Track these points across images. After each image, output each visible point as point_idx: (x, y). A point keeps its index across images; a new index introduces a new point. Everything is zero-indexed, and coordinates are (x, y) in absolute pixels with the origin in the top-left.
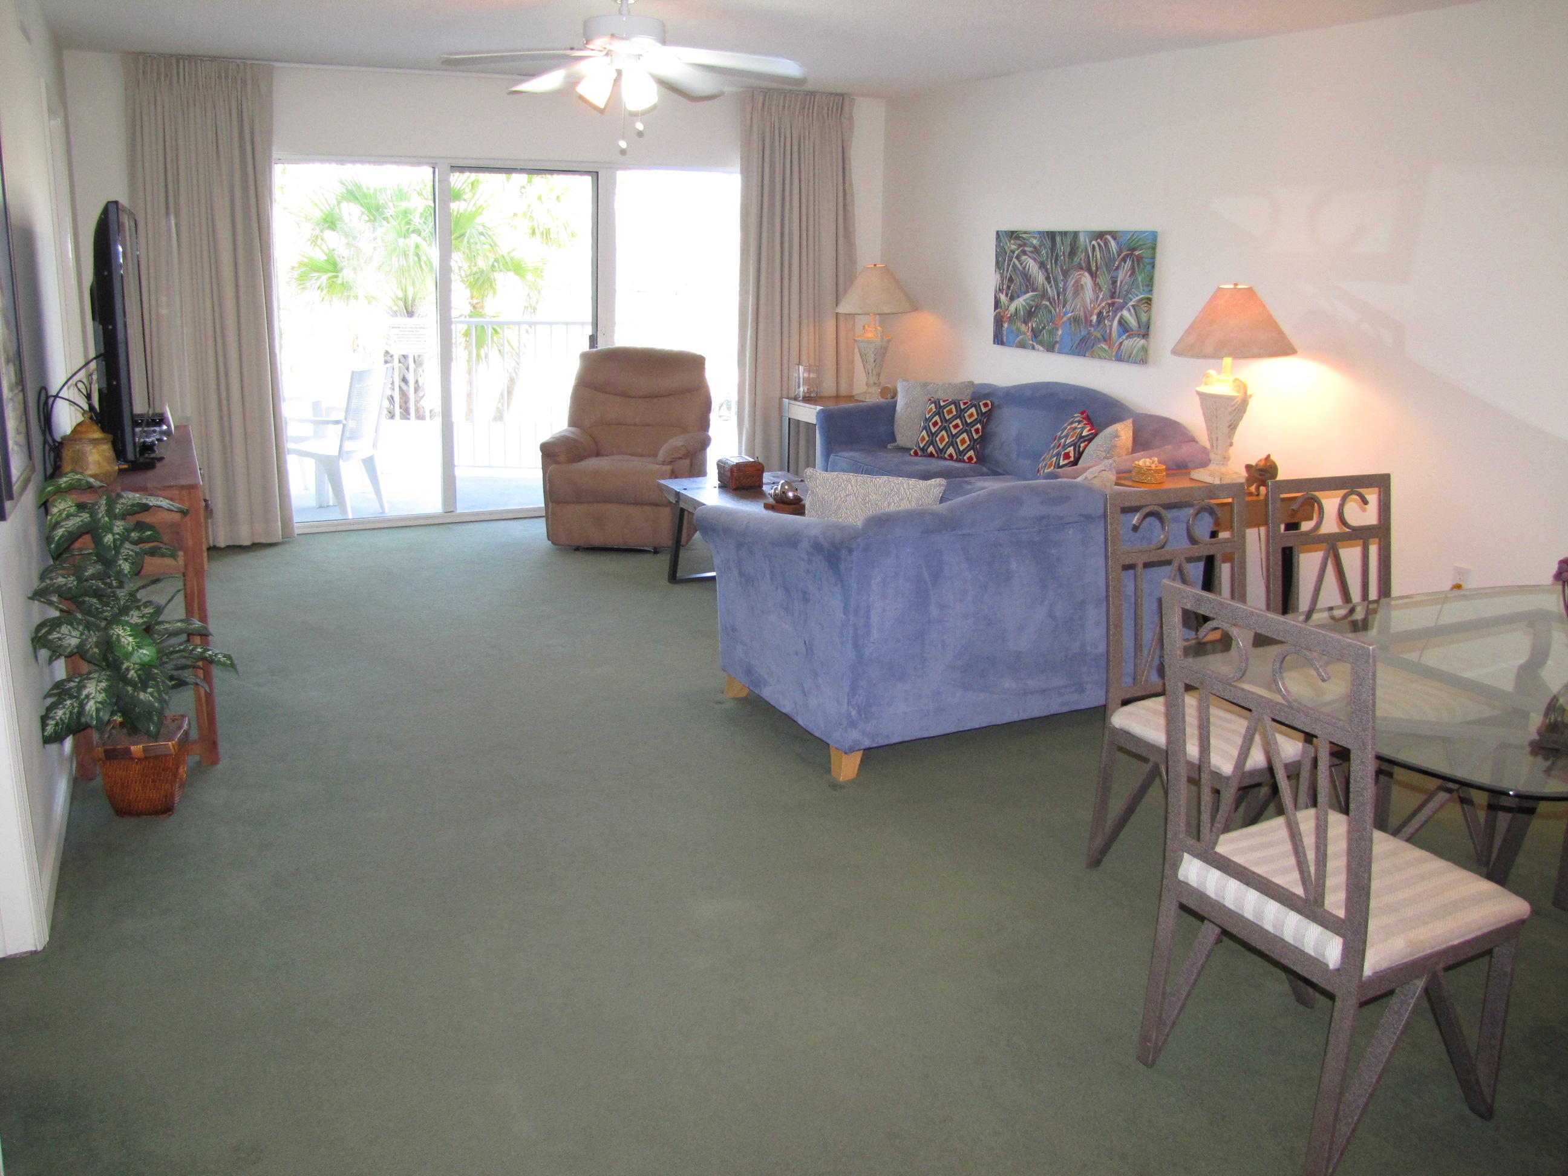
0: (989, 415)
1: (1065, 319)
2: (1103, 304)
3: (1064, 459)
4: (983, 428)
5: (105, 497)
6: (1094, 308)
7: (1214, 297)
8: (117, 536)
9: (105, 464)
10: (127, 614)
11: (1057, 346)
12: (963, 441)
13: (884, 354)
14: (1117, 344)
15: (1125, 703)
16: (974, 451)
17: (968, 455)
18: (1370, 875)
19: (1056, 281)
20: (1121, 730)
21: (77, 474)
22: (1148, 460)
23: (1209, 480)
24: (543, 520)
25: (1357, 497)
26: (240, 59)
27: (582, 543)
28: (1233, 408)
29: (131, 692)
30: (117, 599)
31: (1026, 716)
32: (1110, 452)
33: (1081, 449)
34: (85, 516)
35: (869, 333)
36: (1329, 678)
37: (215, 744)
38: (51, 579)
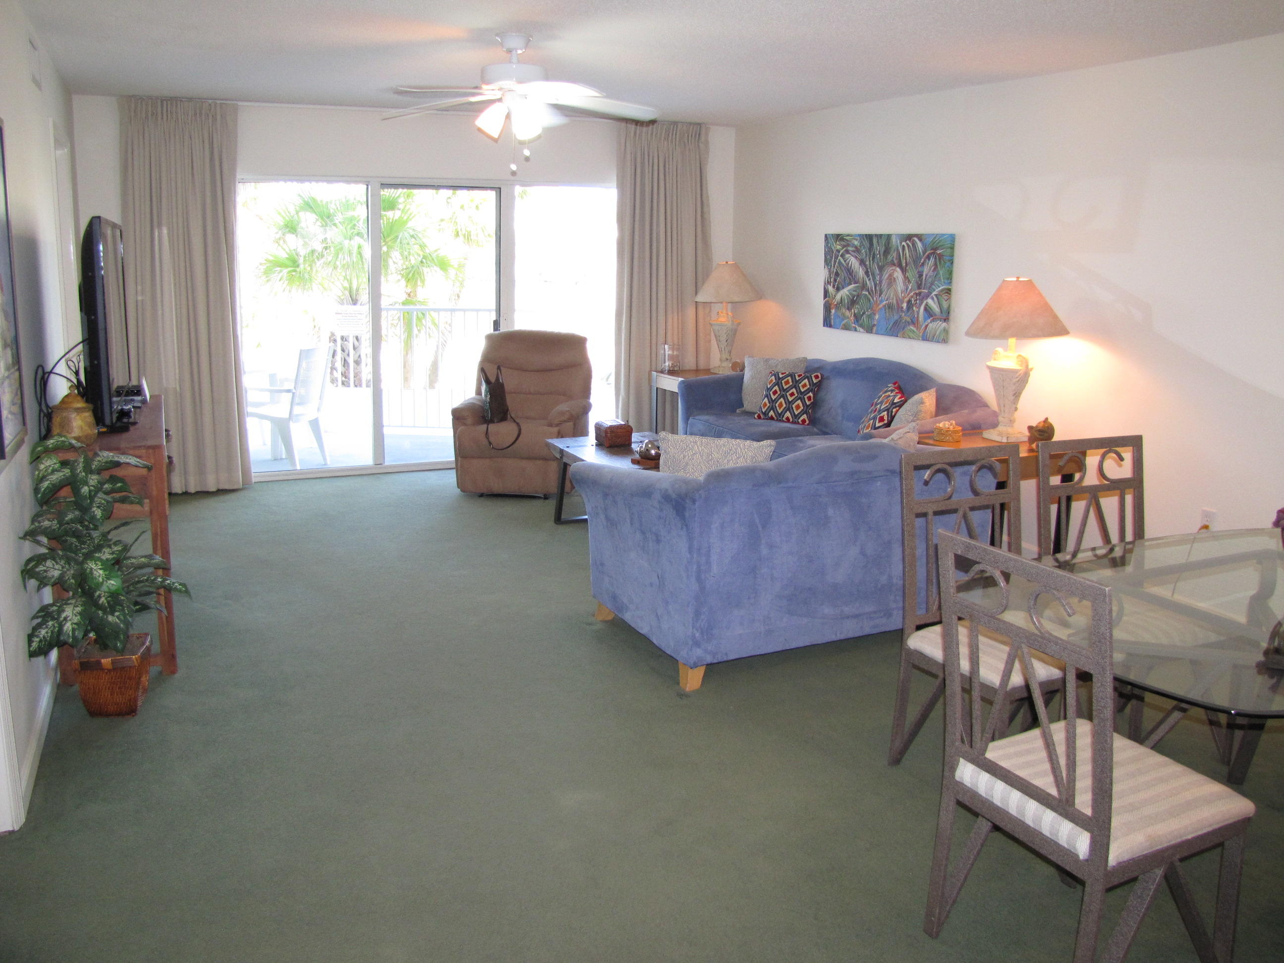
0: (819, 385)
1: (881, 306)
2: (912, 294)
3: (879, 422)
4: (814, 395)
5: (83, 456)
6: (904, 298)
7: (1000, 288)
8: (92, 488)
9: (87, 428)
10: (100, 551)
11: (875, 328)
12: (798, 407)
13: (735, 335)
14: (924, 326)
15: (919, 628)
16: (807, 415)
17: (802, 418)
18: (1111, 780)
19: (873, 275)
20: (916, 651)
21: (61, 437)
22: (947, 422)
23: (998, 439)
24: (454, 471)
25: (1114, 455)
26: (211, 99)
27: (485, 491)
28: (1017, 380)
29: (101, 615)
30: (92, 538)
31: (842, 637)
32: (916, 416)
33: (893, 414)
34: (67, 471)
35: (722, 317)
36: (1074, 614)
37: (173, 657)
38: (39, 522)
